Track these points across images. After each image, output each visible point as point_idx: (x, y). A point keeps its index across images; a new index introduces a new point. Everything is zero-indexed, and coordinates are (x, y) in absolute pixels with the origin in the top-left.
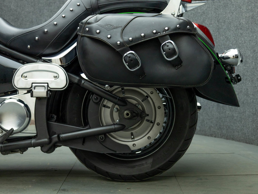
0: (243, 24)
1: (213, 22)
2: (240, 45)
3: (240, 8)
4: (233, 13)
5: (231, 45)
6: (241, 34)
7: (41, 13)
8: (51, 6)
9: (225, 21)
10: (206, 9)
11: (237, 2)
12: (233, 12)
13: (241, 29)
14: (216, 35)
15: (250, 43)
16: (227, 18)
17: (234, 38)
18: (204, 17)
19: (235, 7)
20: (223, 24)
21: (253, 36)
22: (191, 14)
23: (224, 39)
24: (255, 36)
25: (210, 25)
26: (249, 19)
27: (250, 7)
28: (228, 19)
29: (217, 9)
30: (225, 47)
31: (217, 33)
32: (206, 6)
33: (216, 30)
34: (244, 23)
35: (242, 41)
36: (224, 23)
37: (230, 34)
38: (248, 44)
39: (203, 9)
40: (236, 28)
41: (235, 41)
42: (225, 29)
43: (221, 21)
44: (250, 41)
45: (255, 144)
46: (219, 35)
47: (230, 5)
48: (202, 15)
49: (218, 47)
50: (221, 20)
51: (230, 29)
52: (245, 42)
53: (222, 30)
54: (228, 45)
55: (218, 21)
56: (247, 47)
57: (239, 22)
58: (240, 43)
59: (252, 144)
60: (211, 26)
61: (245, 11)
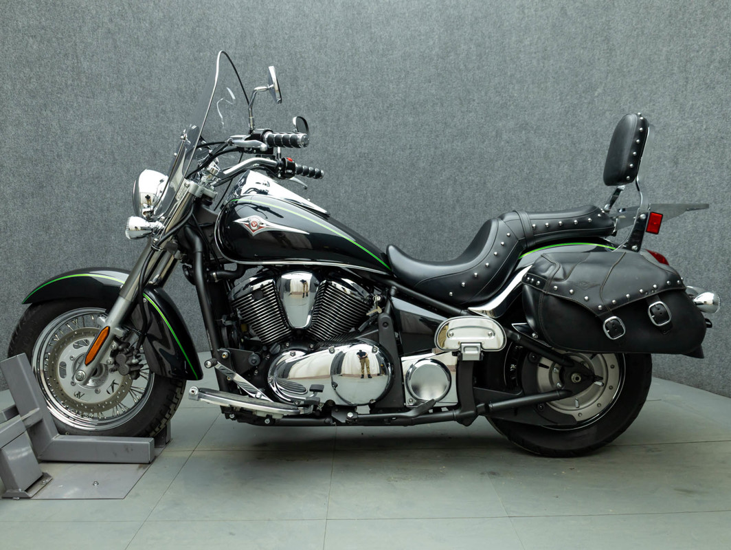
3: (654, 191)
7: (339, 182)
8: (354, 171)
10: (596, 187)
15: (669, 242)
22: (572, 191)
24: (677, 234)
27: (669, 193)
32: (598, 181)
38: (666, 243)
44: (670, 239)
45: (673, 380)
48: (589, 194)
58: (652, 240)
59: (669, 380)
61: (662, 196)
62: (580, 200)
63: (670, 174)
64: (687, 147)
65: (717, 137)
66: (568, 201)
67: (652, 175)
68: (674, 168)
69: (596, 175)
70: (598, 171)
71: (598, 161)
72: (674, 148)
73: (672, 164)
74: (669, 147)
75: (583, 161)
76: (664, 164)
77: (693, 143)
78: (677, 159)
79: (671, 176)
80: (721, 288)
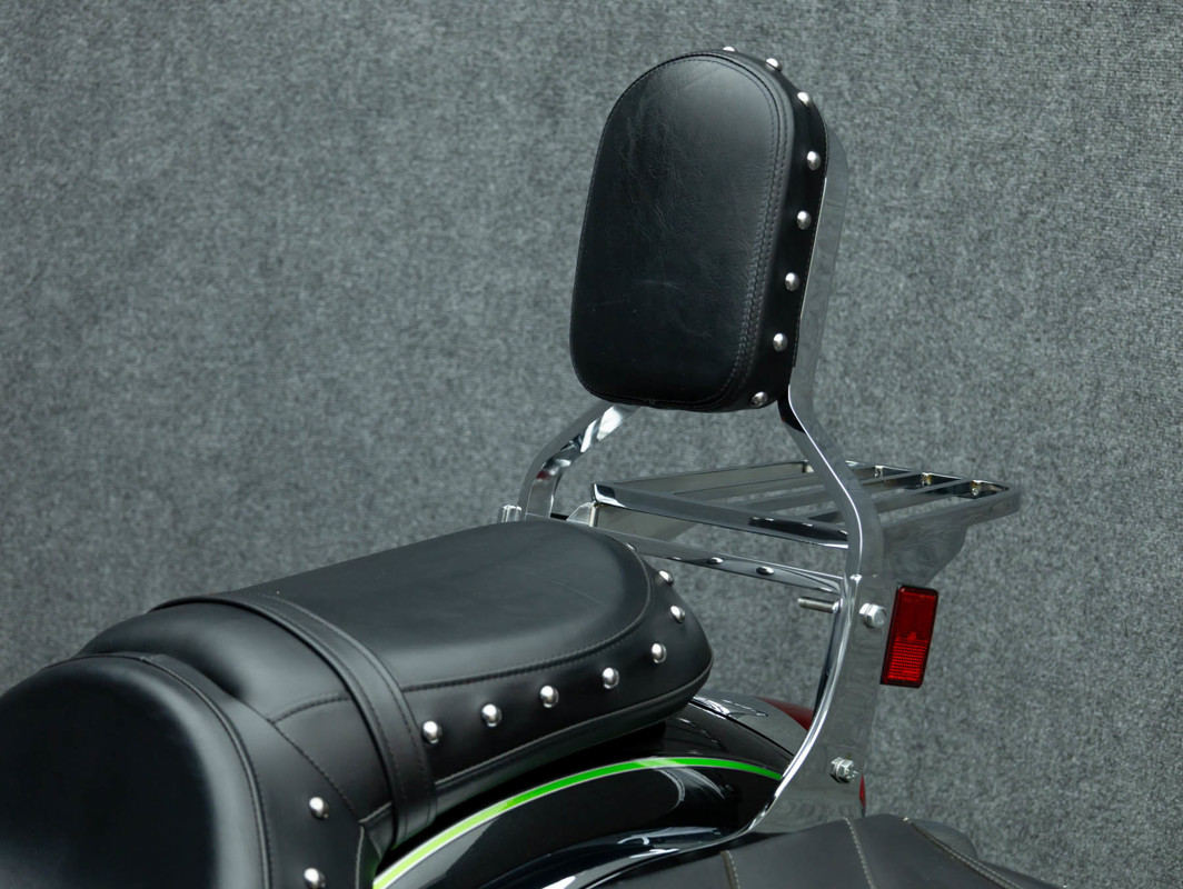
0: (463, 324)
1: (225, 272)
2: (441, 451)
4: (382, 240)
5: (369, 440)
6: (449, 382)
9: (319, 277)
10: (164, 173)
11: (419, 180)
12: (386, 231)
13: (451, 354)
14: (246, 354)
16: (336, 259)
17: (394, 402)
18: (150, 220)
19: (397, 201)
20: (303, 295)
21: (545, 417)
22: (39, 181)
23: (314, 395)
25: (197, 280)
26: (515, 308)
27: (521, 237)
28: (346, 271)
29: (260, 192)
30: (316, 447)
31: (258, 344)
32: (170, 149)
33: (250, 324)
34: (471, 320)
35: (459, 431)
36: (312, 288)
37: (359, 368)
38: (505, 455)
39: (139, 168)
40: (406, 339)
41: (400, 421)
42: (318, 332)
43: (287, 270)
46: (272, 362)
47: (360, 181)
48: (128, 204)
49: (268, 437)
50: (289, 262)
51: (359, 337)
52: (479, 442)
53: (294, 330)
54: (344, 439)
55: (264, 270)
56: (497, 477)
57: (436, 306)
58: (441, 441)
60: (211, 290)
61: (486, 248)
62: (80, 232)
63: (524, 152)
64: (602, 44)
65: (740, 22)
66: (18, 229)
67: (438, 147)
68: (545, 131)
69: (161, 117)
70: (172, 96)
71: (169, 47)
72: (543, 42)
73: (535, 109)
74: (521, 30)
75: (92, 43)
76: (496, 105)
77: (633, 32)
78: (559, 92)
79: (527, 167)
80: (752, 661)
